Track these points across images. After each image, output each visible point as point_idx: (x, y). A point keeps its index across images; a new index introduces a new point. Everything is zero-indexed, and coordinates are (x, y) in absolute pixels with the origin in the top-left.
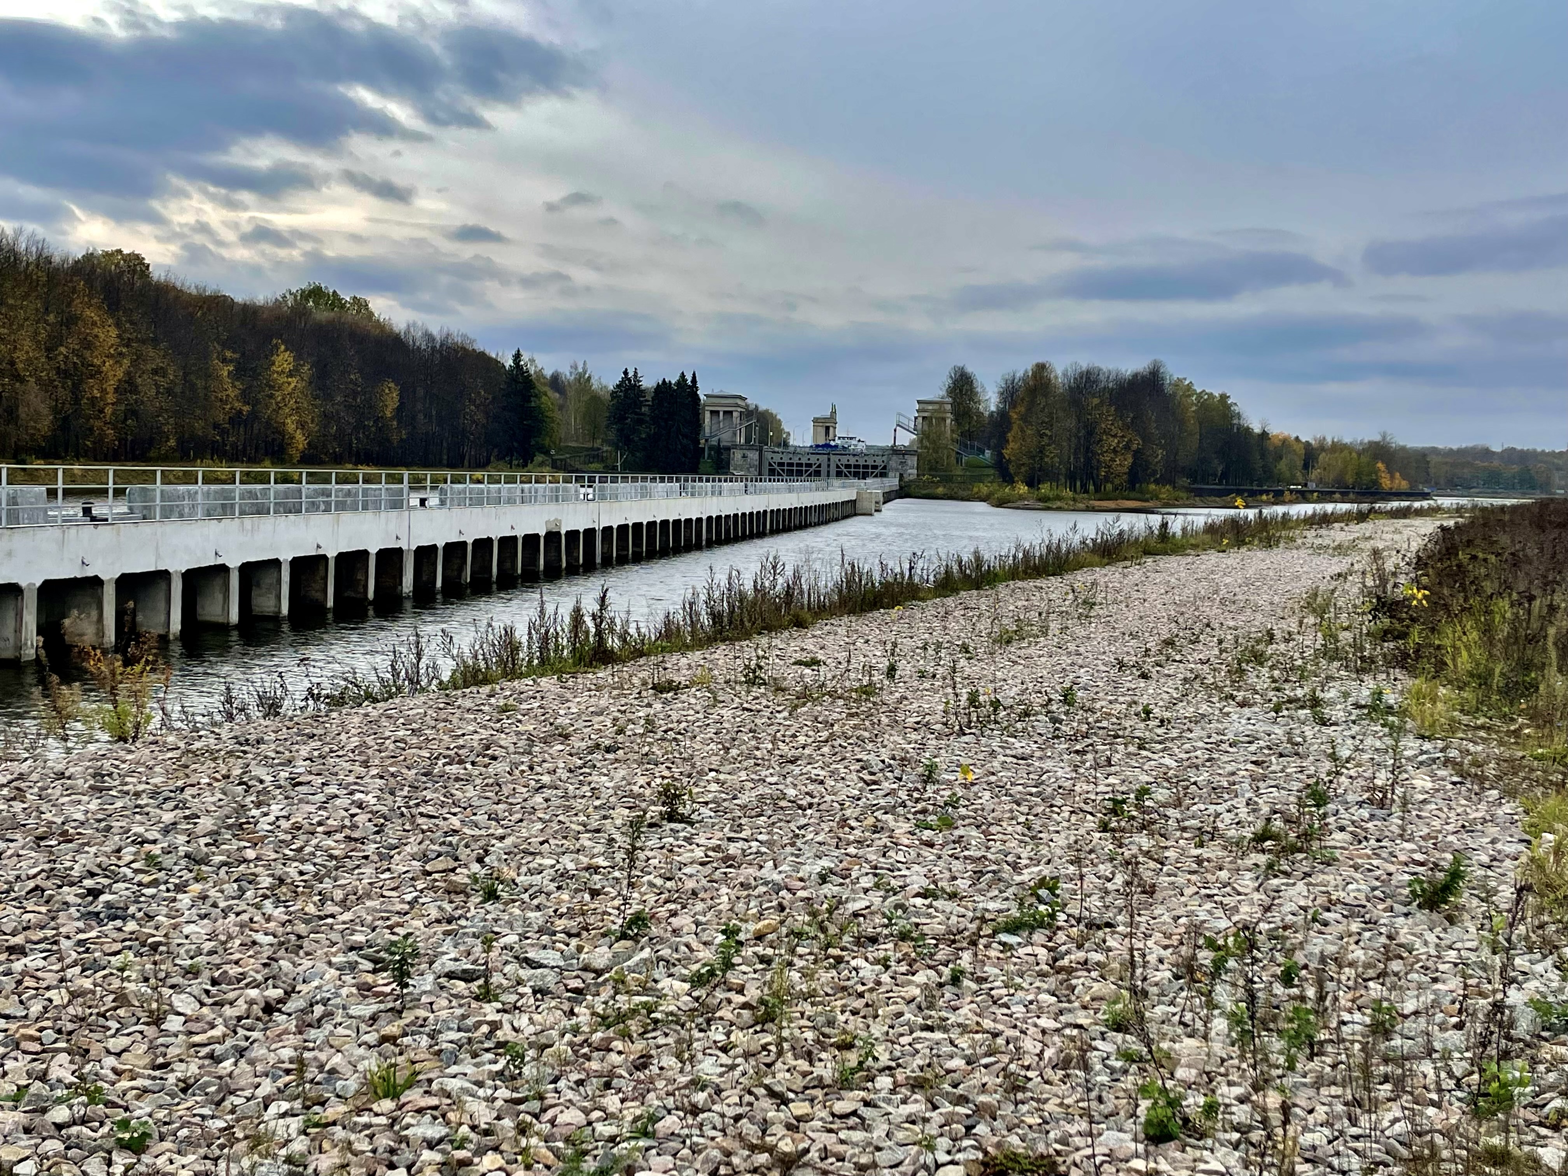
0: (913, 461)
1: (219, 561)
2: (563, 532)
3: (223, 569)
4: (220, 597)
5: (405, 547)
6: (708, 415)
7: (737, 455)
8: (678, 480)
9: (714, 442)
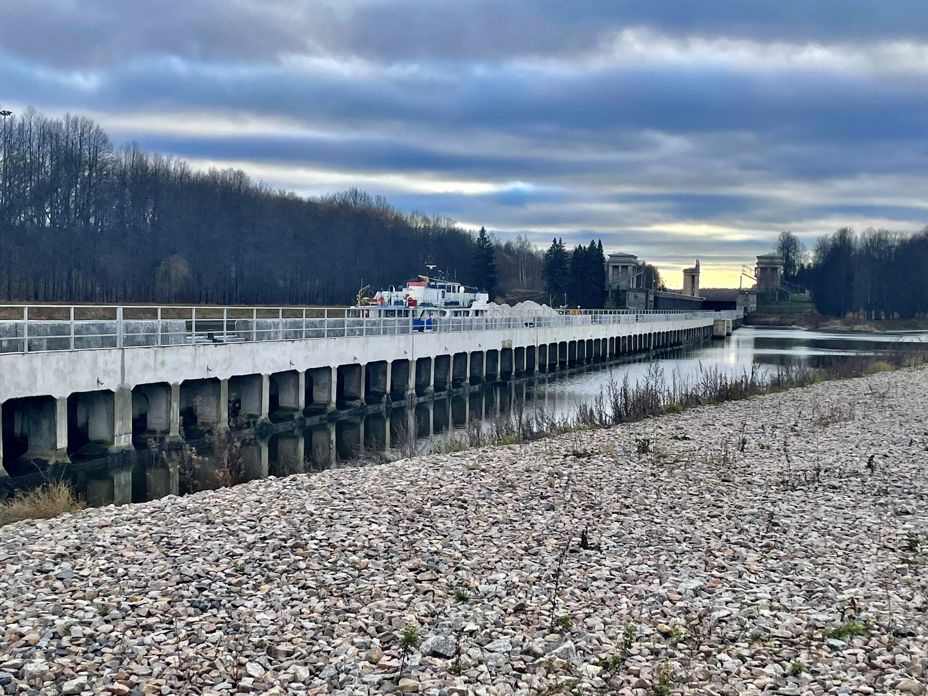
0: (753, 298)
1: (293, 368)
2: (513, 348)
3: (295, 373)
4: (293, 391)
5: (410, 359)
6: (611, 269)
7: (631, 296)
8: (590, 313)
9: (615, 287)
